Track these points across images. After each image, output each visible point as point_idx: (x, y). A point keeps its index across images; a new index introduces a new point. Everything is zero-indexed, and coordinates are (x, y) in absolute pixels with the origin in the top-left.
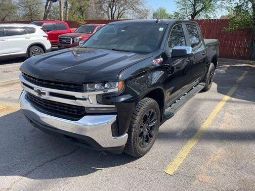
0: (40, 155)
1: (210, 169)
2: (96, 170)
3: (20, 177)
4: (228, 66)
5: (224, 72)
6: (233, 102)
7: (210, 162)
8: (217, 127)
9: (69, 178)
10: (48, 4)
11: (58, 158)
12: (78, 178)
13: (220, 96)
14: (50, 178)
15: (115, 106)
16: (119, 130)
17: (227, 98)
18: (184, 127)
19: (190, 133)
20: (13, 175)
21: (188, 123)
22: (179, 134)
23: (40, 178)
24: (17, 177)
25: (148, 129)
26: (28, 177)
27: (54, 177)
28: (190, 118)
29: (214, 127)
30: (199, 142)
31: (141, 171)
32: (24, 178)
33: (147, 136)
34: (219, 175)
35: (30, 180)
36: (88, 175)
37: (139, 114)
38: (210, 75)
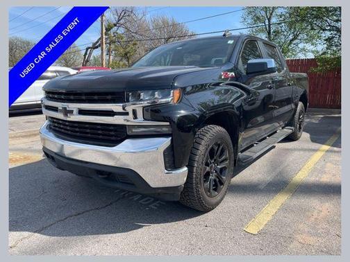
0: (62, 209)
1: (314, 228)
2: (140, 227)
3: (30, 233)
4: (322, 116)
5: (317, 122)
6: (335, 152)
7: (313, 219)
8: (317, 179)
9: (101, 235)
10: (88, 53)
11: (87, 211)
12: (114, 235)
13: (316, 146)
14: (74, 235)
15: (168, 123)
16: (174, 161)
17: (326, 147)
18: (269, 178)
19: (278, 186)
20: (21, 230)
21: (274, 174)
22: (261, 187)
23: (59, 235)
24: (26, 234)
25: (216, 172)
26: (41, 234)
27: (79, 234)
28: (276, 168)
29: (313, 179)
30: (292, 196)
31: (209, 229)
32: (36, 234)
33: (215, 181)
34: (330, 236)
35: (44, 236)
36: (129, 233)
37: (203, 142)
38: (299, 118)
